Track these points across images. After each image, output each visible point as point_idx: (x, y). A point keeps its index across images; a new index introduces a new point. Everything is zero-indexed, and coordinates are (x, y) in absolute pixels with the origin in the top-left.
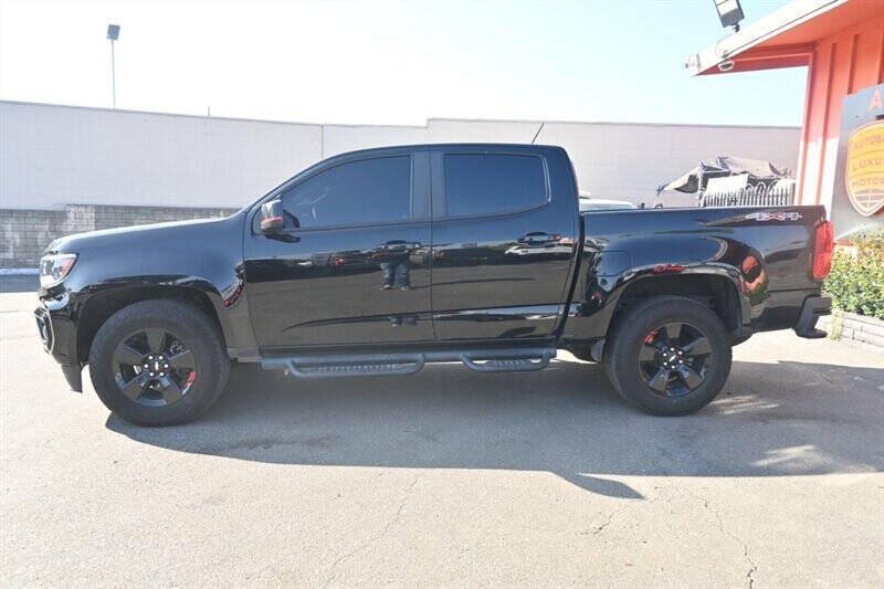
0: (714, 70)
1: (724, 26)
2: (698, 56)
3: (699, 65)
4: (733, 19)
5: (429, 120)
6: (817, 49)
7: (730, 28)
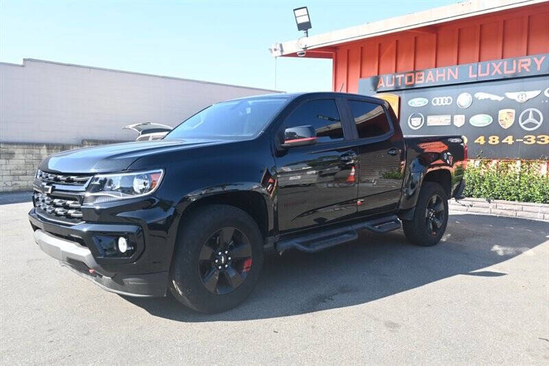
0: (294, 55)
1: (299, 30)
2: (281, 45)
3: (282, 51)
4: (305, 27)
5: (24, 60)
6: (337, 51)
7: (302, 32)
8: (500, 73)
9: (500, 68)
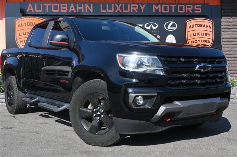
8: (121, 11)
9: (120, 8)
